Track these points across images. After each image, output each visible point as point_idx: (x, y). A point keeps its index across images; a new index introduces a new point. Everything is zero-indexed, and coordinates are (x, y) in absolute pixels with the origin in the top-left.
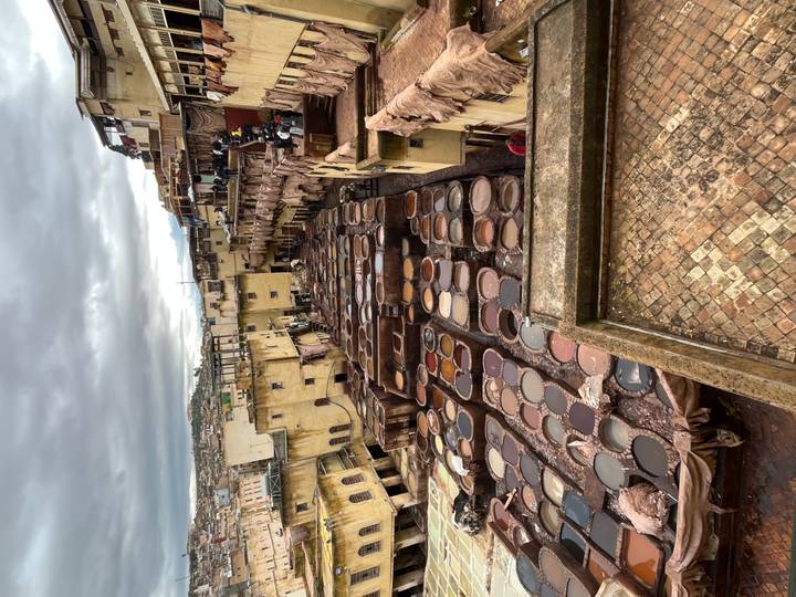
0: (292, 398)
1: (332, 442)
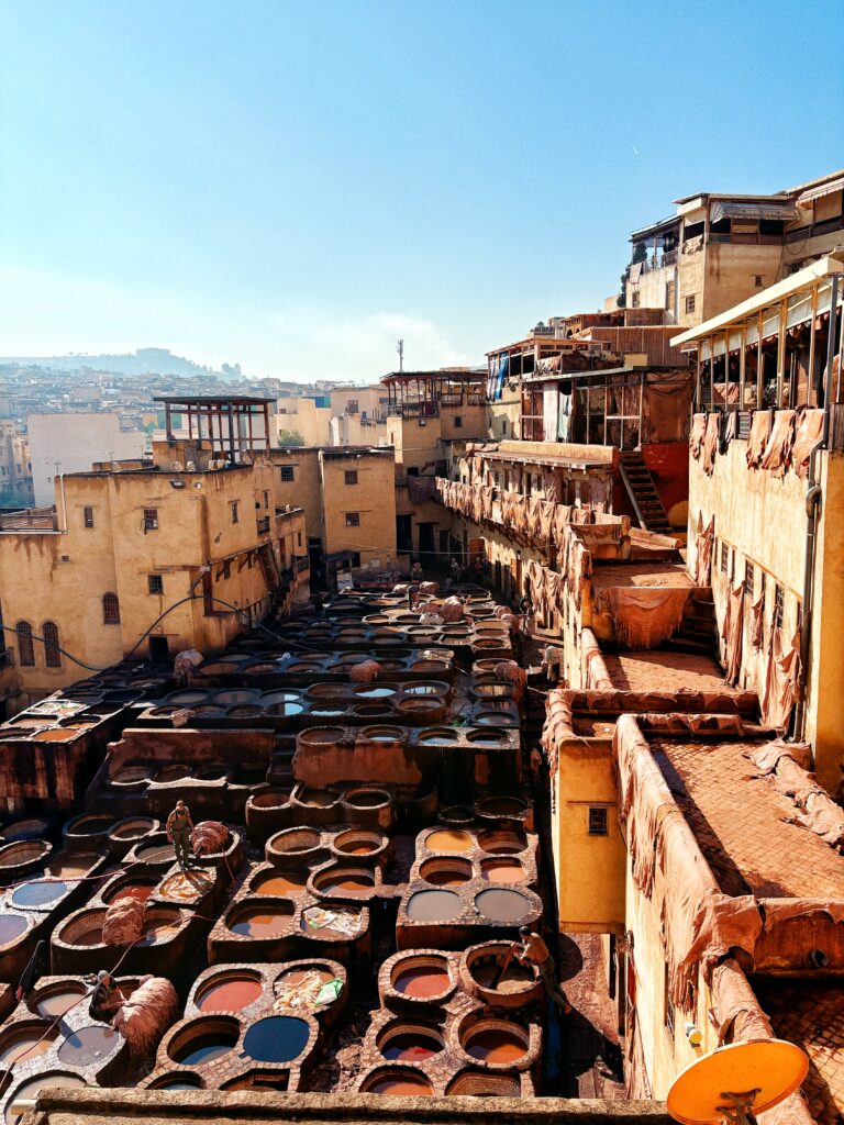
0: (124, 548)
1: (23, 627)
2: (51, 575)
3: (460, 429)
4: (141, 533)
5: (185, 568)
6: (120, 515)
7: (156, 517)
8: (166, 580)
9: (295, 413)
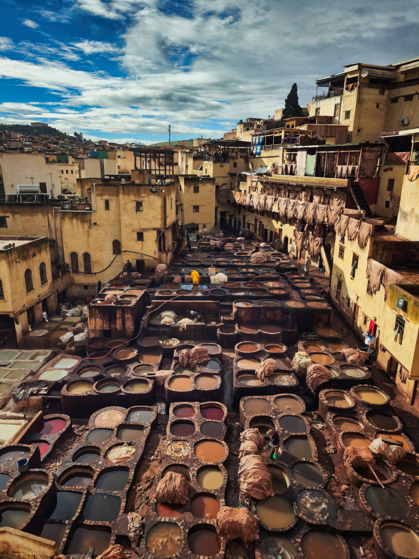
0: (125, 219)
1: (74, 255)
2: (88, 232)
3: (236, 168)
4: (134, 212)
5: (154, 229)
6: (125, 204)
7: (141, 206)
8: (145, 234)
9: (125, 158)
